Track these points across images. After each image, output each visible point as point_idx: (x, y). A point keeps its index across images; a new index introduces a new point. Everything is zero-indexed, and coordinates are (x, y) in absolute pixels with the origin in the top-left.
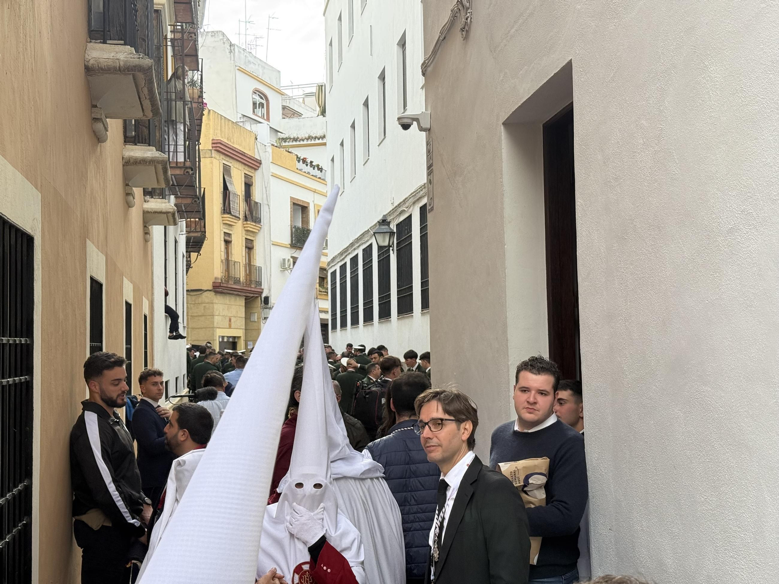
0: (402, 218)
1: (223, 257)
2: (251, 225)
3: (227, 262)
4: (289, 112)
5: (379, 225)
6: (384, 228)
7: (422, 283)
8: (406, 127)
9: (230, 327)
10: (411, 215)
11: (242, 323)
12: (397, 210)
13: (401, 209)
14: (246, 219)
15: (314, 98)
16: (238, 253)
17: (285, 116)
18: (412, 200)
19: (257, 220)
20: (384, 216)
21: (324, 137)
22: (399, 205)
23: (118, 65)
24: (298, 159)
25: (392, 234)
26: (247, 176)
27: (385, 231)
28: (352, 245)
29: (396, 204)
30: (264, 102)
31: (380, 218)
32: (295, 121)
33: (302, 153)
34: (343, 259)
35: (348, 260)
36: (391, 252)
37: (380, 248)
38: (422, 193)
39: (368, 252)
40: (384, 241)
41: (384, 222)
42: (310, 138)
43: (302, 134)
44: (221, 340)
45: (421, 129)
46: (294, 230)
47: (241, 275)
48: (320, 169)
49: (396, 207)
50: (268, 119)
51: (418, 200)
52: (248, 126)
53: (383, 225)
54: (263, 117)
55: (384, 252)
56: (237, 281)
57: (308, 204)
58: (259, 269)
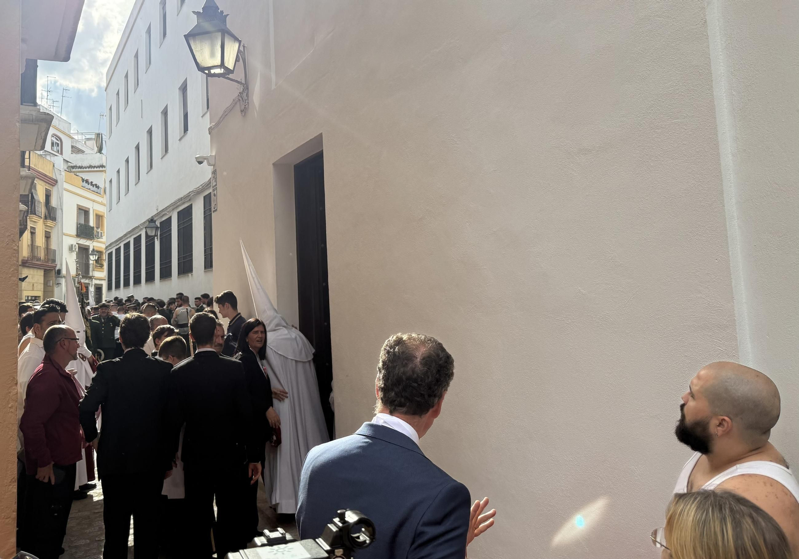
0: (164, 219)
1: (30, 243)
2: (49, 223)
3: (33, 246)
4: (76, 150)
5: (149, 223)
6: (152, 225)
7: (178, 258)
8: (200, 163)
9: (33, 290)
10: (171, 217)
11: (42, 286)
12: (160, 214)
13: (164, 213)
14: (46, 218)
15: (93, 142)
16: (40, 241)
17: (73, 152)
18: (171, 208)
19: (54, 219)
20: (152, 217)
21: (103, 166)
22: (162, 211)
23: (31, 118)
24: (83, 180)
25: (157, 228)
26: (47, 190)
27: (153, 226)
28: (125, 235)
29: (160, 209)
30: (59, 142)
31: (150, 217)
32: (80, 156)
33: (86, 176)
34: (119, 244)
35: (122, 245)
36: (156, 239)
37: (147, 236)
38: (179, 203)
39: (138, 240)
40: (152, 232)
41: (152, 221)
42: (90, 167)
43: (85, 164)
44: (26, 298)
45: (209, 165)
46: (79, 226)
47: (42, 254)
48: (98, 187)
49: (160, 211)
50: (62, 154)
51: (177, 207)
52: (48, 157)
53: (152, 223)
54: (58, 152)
55: (150, 239)
56: (39, 259)
57: (89, 209)
58: (55, 251)
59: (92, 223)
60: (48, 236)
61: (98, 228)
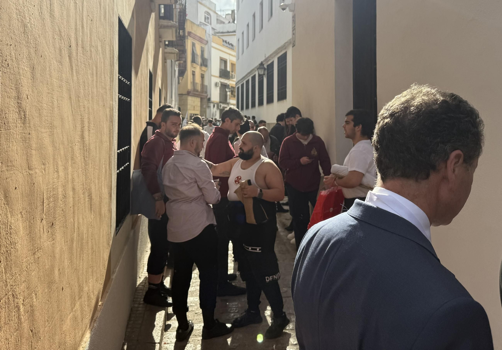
0: (269, 63)
1: (192, 81)
2: (204, 68)
3: (194, 83)
4: (220, 22)
5: (260, 66)
6: (262, 67)
7: (278, 89)
8: (284, 9)
9: (194, 110)
10: (273, 61)
11: (199, 108)
12: (267, 60)
13: (269, 59)
14: (201, 65)
15: (230, 16)
16: (198, 80)
17: (217, 23)
18: (274, 55)
19: (206, 66)
20: (262, 62)
21: (235, 32)
24: (223, 41)
25: (265, 69)
26: (202, 47)
28: (246, 75)
29: (267, 56)
30: (209, 17)
31: (260, 62)
32: (222, 25)
33: (225, 38)
34: (243, 81)
35: (245, 82)
36: (264, 77)
37: (259, 75)
38: (278, 51)
39: (254, 78)
40: (261, 72)
41: (262, 64)
42: (228, 32)
43: (225, 30)
44: (190, 115)
45: (291, 11)
46: (221, 70)
47: (199, 88)
48: (232, 45)
49: (267, 58)
50: (211, 24)
51: (277, 54)
52: (202, 26)
54: (208, 23)
55: (261, 77)
56: (197, 91)
57: (227, 60)
58: (207, 86)
59: (229, 69)
60: (202, 77)
61: (232, 72)
